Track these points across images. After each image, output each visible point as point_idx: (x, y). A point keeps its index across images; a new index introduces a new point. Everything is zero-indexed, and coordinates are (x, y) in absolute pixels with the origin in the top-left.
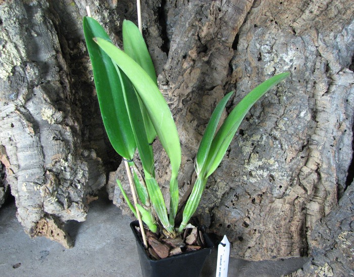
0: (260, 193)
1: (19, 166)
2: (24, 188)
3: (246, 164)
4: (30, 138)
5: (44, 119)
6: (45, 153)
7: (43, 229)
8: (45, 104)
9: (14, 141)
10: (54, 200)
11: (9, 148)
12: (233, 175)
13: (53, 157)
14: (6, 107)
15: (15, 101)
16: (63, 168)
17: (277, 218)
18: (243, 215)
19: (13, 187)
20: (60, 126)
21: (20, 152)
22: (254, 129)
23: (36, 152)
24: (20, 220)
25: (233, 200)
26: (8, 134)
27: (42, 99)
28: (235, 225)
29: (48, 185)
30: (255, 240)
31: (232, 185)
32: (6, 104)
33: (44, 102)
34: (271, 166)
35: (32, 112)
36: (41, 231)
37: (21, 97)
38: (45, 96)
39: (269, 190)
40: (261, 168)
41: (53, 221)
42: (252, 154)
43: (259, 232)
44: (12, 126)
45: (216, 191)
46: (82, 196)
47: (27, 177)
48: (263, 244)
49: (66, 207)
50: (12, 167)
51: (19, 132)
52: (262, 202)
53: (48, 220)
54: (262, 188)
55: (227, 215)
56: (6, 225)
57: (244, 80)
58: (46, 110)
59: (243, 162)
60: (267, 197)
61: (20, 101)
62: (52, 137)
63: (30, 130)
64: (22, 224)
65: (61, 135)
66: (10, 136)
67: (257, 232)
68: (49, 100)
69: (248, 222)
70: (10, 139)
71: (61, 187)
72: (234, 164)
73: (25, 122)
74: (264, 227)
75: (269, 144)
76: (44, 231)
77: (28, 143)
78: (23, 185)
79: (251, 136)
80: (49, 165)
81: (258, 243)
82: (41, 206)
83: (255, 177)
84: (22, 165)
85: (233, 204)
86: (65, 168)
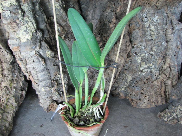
0: (147, 79)
1: (38, 80)
2: (43, 90)
3: (139, 67)
4: (43, 66)
5: (47, 56)
6: (50, 72)
7: (51, 107)
8: (47, 49)
9: (35, 68)
10: (57, 93)
11: (32, 72)
12: (134, 72)
13: (54, 74)
14: (31, 53)
15: (35, 50)
16: (58, 78)
17: (155, 89)
18: (141, 89)
19: (37, 90)
20: (54, 59)
21: (38, 73)
22: (143, 51)
23: (47, 72)
24: (41, 105)
25: (135, 83)
26: (32, 65)
27: (46, 47)
28: (137, 94)
29: (55, 87)
30: (146, 99)
31: (134, 77)
32: (31, 51)
33: (47, 48)
34: (151, 67)
35: (41, 54)
36: (51, 109)
37: (38, 47)
38: (47, 45)
39: (151, 77)
40: (147, 68)
41: (56, 103)
42: (142, 62)
43: (148, 96)
44: (34, 61)
45: (127, 80)
46: (67, 90)
47: (44, 85)
48: (151, 100)
49: (62, 96)
50: (36, 81)
51: (38, 64)
52: (148, 83)
53: (54, 103)
54: (148, 76)
55: (134, 90)
56: (28, 108)
57: (136, 30)
58: (48, 52)
59: (138, 66)
60: (150, 80)
61: (38, 49)
62: (52, 64)
63: (42, 62)
64: (42, 107)
65: (55, 63)
66: (33, 66)
67: (147, 96)
68: (48, 47)
69: (142, 92)
70: (34, 68)
71: (59, 87)
72: (134, 68)
73: (40, 59)
74: (150, 93)
75: (149, 58)
76: (52, 108)
77: (42, 68)
78: (43, 89)
79: (141, 55)
80: (53, 78)
81: (148, 100)
82: (51, 97)
83: (144, 72)
84: (40, 79)
85: (136, 85)
86: (59, 78)
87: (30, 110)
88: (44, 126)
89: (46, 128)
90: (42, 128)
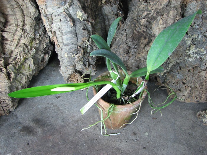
0: (193, 67)
1: (63, 43)
2: (66, 56)
3: (187, 50)
4: (71, 28)
5: (78, 17)
6: (78, 37)
7: (73, 78)
8: (79, 9)
9: (61, 29)
10: (81, 63)
11: (58, 33)
12: (179, 56)
13: (82, 39)
14: (59, 9)
15: (64, 6)
16: (86, 46)
17: (202, 81)
18: (183, 78)
19: (59, 55)
20: (86, 22)
21: (64, 35)
22: (195, 31)
23: (73, 36)
24: (61, 73)
25: (178, 69)
26: (58, 25)
27: (78, 6)
28: (178, 83)
29: (80, 55)
30: (187, 91)
31: (178, 61)
32: (59, 8)
33: (78, 7)
34: (202, 52)
35: (71, 13)
36: (72, 79)
37: (67, 4)
38: (79, 4)
39: (199, 65)
40: (196, 53)
41: (79, 74)
42: (192, 45)
43: (191, 87)
44: (61, 20)
45: (168, 64)
46: (95, 61)
47: (68, 50)
48: (192, 94)
49: (87, 67)
50: (60, 44)
51: (64, 24)
52: (194, 72)
53: (77, 74)
54: (195, 64)
55: (174, 77)
57: (193, 3)
58: (79, 13)
59: (185, 49)
60: (198, 69)
61: (67, 6)
62: (82, 28)
63: (70, 23)
64: (63, 75)
65: (86, 27)
66: (59, 26)
67: (189, 87)
68: (81, 7)
69: (185, 81)
70: (59, 28)
71: (85, 56)
72: (180, 50)
73: (68, 19)
74: (194, 85)
75: (202, 40)
76: (74, 79)
77: (69, 30)
78: (66, 54)
79: (192, 35)
80: (80, 44)
81: (189, 93)
82: (74, 66)
83: (192, 58)
84: (65, 42)
85: (178, 72)
86: (87, 46)
87: (51, 77)
88: (61, 98)
89: (63, 100)
90: (58, 99)
